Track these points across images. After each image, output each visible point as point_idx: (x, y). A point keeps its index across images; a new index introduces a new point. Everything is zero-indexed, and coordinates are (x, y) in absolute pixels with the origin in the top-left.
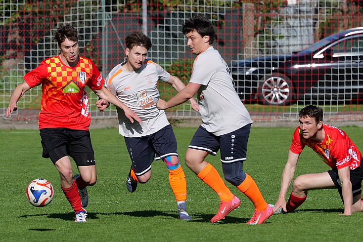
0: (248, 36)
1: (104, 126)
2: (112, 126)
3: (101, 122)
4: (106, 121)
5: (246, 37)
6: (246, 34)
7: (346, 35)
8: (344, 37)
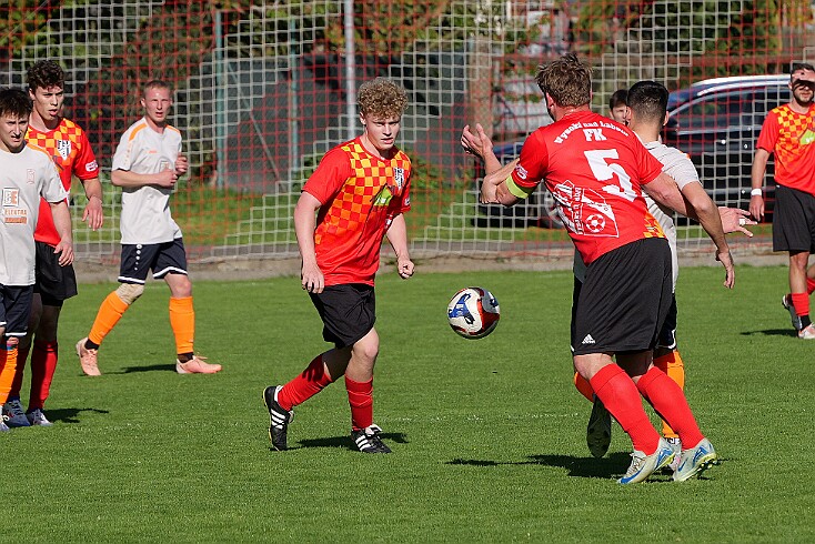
0: (480, 100)
1: (275, 274)
2: (291, 273)
3: (269, 266)
4: (278, 264)
5: (477, 101)
6: (475, 95)
7: (700, 94)
8: (698, 97)
